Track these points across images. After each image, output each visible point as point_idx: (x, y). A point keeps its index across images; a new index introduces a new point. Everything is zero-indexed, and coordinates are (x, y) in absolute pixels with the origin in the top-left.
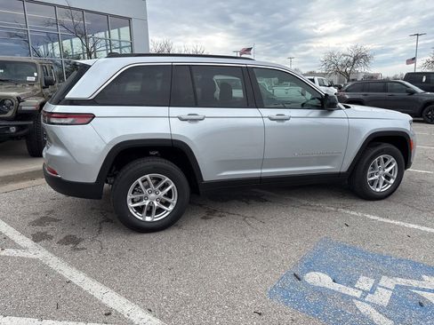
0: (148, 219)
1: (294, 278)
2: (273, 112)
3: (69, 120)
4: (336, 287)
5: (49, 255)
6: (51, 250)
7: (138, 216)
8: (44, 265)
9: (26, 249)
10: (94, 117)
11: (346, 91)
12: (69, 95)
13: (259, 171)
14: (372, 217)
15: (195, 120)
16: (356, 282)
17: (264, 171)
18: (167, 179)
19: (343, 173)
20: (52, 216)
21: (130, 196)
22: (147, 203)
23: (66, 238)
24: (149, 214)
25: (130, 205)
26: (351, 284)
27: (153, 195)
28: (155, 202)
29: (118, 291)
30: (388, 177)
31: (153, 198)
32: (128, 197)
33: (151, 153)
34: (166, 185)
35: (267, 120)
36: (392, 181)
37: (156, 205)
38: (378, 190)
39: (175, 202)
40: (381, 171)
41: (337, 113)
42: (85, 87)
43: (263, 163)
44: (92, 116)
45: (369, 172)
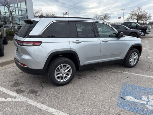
0: (62, 81)
2: (103, 39)
4: (137, 101)
5: (28, 99)
6: (27, 97)
7: (58, 80)
8: (28, 104)
9: (16, 97)
13: (98, 60)
14: (134, 74)
15: (78, 43)
17: (100, 60)
18: (68, 65)
19: (123, 59)
20: (19, 82)
21: (55, 73)
23: (30, 91)
24: (62, 79)
25: (56, 76)
26: (141, 99)
28: (64, 74)
29: (63, 111)
30: (135, 60)
31: (63, 72)
34: (68, 68)
35: (101, 42)
36: (136, 61)
37: (65, 75)
38: (132, 64)
39: (71, 74)
40: (133, 58)
43: (99, 57)
44: (41, 42)
45: (130, 59)
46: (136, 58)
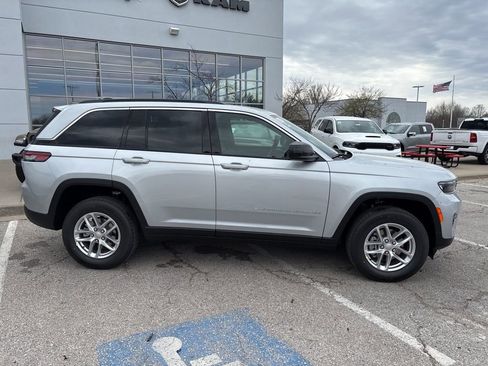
0: (93, 255)
2: (228, 160)
7: (84, 251)
10: (50, 155)
13: (213, 223)
14: (340, 299)
15: (139, 163)
17: (219, 223)
18: (111, 220)
19: (327, 239)
22: (92, 240)
23: (31, 260)
24: (95, 250)
25: (77, 238)
27: (98, 233)
28: (100, 240)
30: (400, 254)
31: (98, 235)
32: (75, 231)
35: (219, 169)
36: (407, 260)
37: (100, 243)
40: (389, 245)
41: (318, 165)
43: (216, 214)
44: (49, 155)
45: (366, 243)
46: (406, 246)
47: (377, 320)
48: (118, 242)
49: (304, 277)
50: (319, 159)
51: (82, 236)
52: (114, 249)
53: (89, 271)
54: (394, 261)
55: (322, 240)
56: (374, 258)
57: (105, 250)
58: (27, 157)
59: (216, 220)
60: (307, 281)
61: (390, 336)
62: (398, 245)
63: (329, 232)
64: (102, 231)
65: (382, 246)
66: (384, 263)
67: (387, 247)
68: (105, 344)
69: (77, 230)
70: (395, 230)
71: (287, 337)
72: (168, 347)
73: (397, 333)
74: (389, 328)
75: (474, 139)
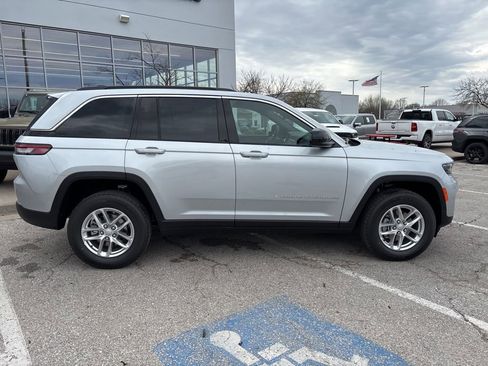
0: (103, 254)
1: (200, 333)
2: (247, 148)
3: (29, 150)
7: (94, 250)
10: (52, 148)
11: (467, 126)
12: (34, 127)
13: (232, 213)
15: (154, 154)
16: (264, 348)
17: (238, 213)
18: (124, 215)
19: (344, 223)
20: (38, 244)
22: (102, 237)
23: (27, 266)
24: (105, 249)
25: (85, 237)
27: (109, 230)
28: (111, 238)
30: (411, 234)
31: (109, 233)
32: (83, 229)
33: (119, 187)
35: (238, 157)
36: (417, 239)
37: (112, 240)
38: (396, 248)
40: (401, 225)
41: (335, 151)
42: (49, 120)
43: (236, 204)
44: (49, 147)
45: (381, 225)
46: (415, 226)
47: (410, 296)
48: (131, 239)
49: (321, 261)
50: (336, 145)
51: (89, 234)
52: (127, 246)
53: (99, 271)
54: (406, 240)
55: (339, 224)
56: (387, 239)
57: (116, 247)
58: (20, 150)
59: (235, 210)
60: (328, 265)
61: (429, 310)
62: (409, 225)
63: (346, 216)
64: (112, 228)
65: (395, 227)
66: (396, 243)
67: (400, 227)
68: (160, 345)
69: (85, 228)
70: (405, 211)
71: (338, 320)
72: (228, 341)
73: (434, 306)
74: (425, 302)
75: (414, 128)
